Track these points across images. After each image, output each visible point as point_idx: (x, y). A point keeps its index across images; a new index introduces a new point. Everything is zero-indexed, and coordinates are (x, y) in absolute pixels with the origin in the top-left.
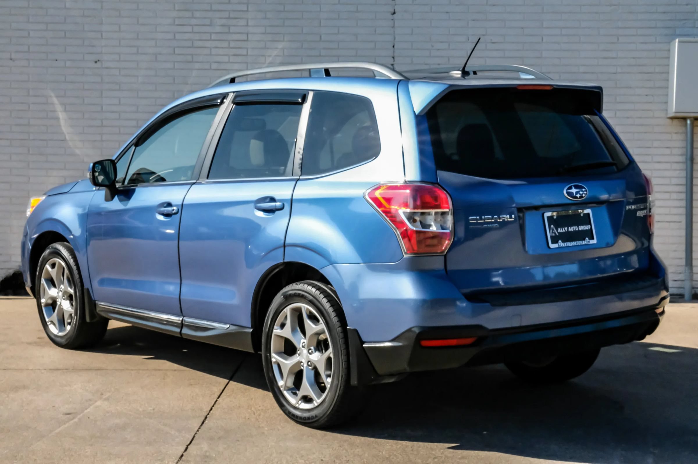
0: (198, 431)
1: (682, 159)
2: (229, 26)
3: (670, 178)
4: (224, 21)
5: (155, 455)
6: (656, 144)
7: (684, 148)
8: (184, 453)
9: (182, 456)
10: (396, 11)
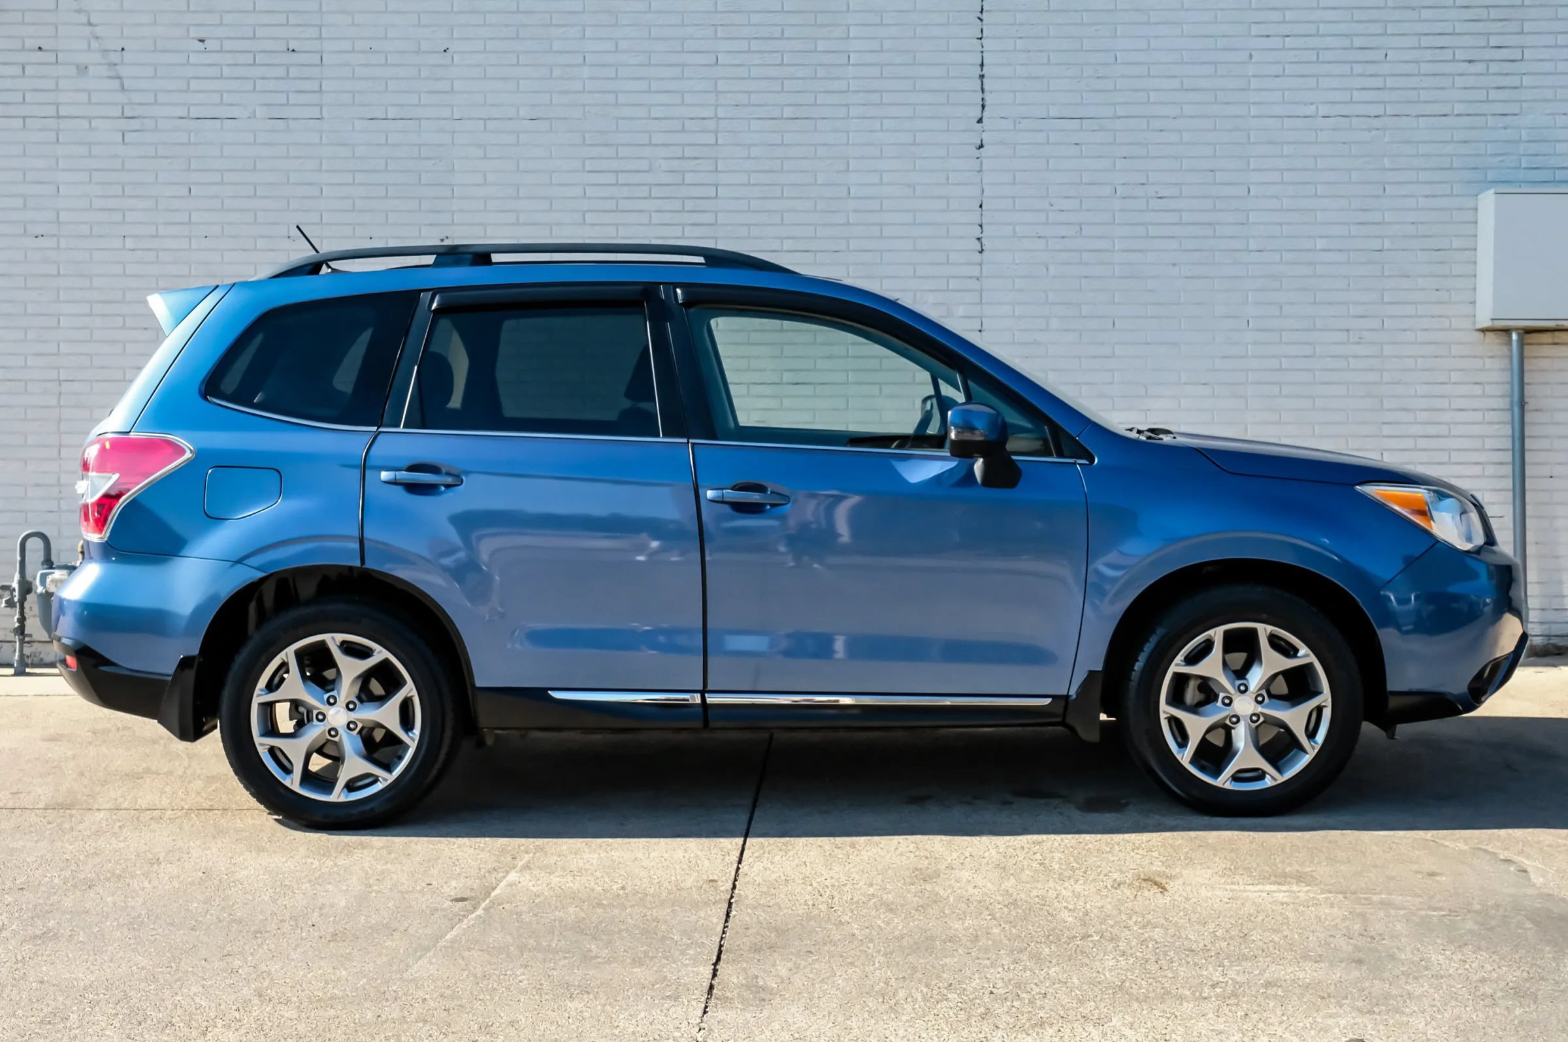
0: (724, 932)
1: (1504, 403)
2: (683, 173)
3: (1483, 437)
4: (675, 164)
5: (658, 986)
6: (1455, 377)
7: (1508, 383)
8: (713, 982)
9: (711, 987)
10: (984, 143)
